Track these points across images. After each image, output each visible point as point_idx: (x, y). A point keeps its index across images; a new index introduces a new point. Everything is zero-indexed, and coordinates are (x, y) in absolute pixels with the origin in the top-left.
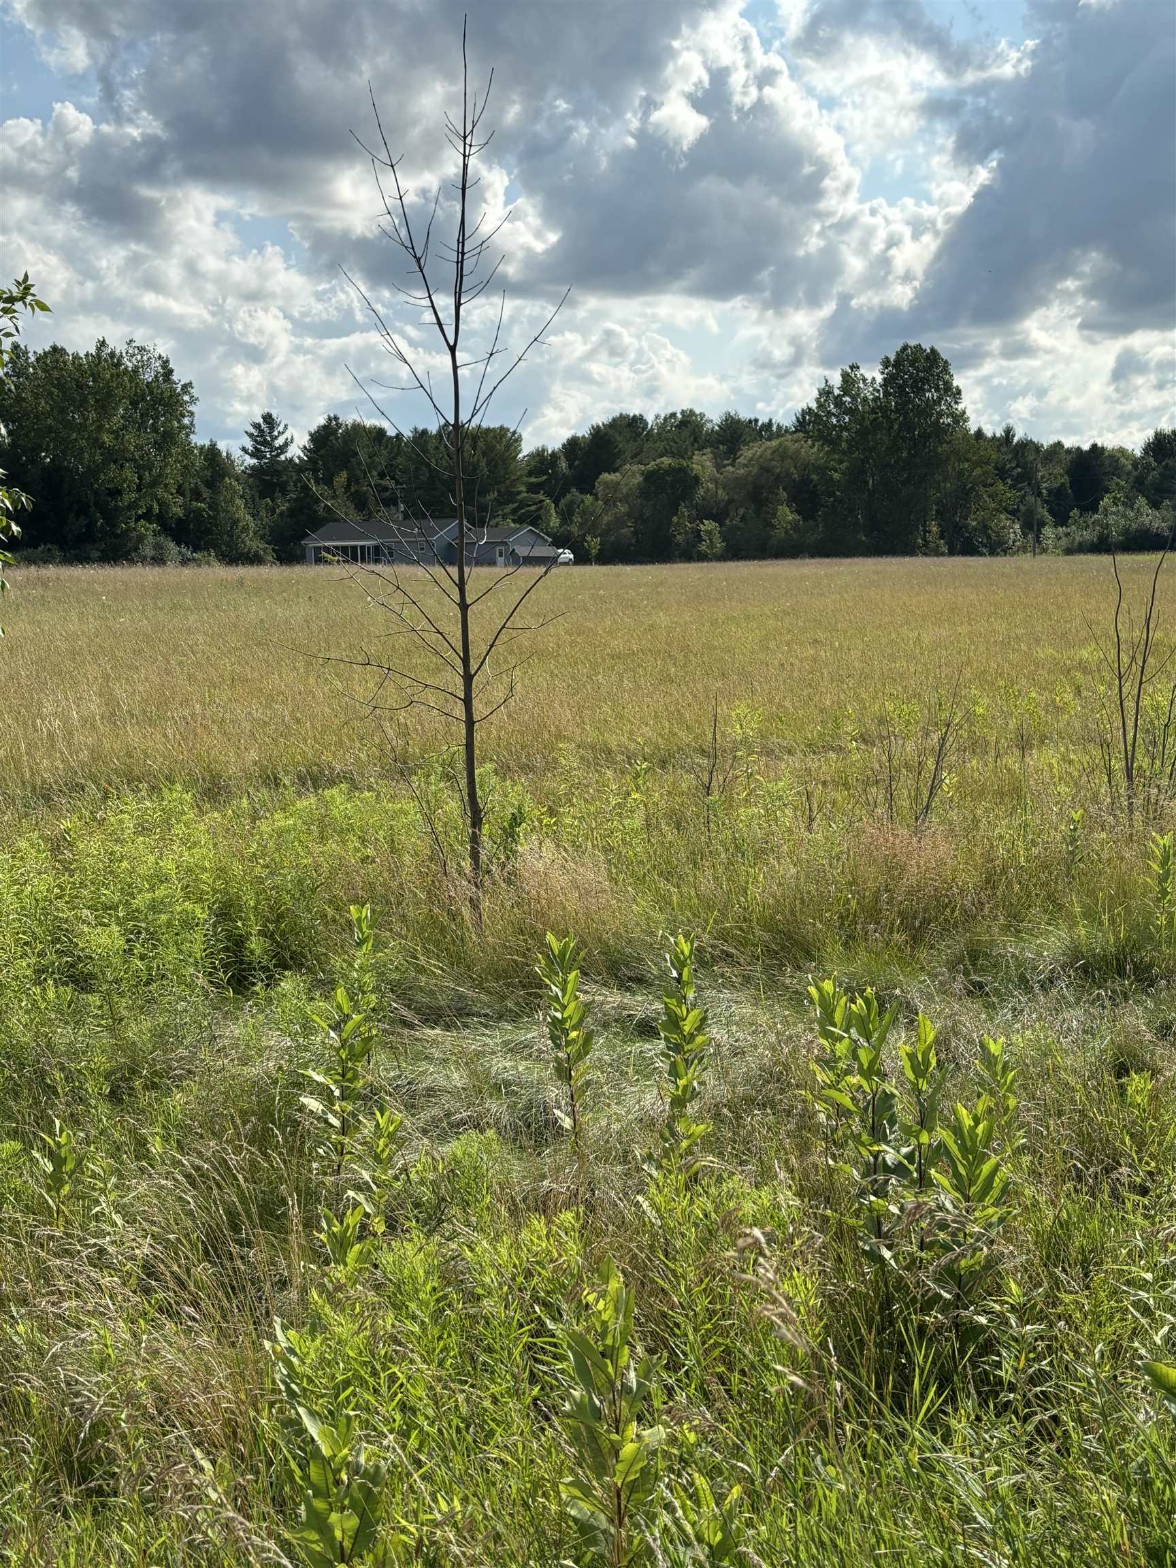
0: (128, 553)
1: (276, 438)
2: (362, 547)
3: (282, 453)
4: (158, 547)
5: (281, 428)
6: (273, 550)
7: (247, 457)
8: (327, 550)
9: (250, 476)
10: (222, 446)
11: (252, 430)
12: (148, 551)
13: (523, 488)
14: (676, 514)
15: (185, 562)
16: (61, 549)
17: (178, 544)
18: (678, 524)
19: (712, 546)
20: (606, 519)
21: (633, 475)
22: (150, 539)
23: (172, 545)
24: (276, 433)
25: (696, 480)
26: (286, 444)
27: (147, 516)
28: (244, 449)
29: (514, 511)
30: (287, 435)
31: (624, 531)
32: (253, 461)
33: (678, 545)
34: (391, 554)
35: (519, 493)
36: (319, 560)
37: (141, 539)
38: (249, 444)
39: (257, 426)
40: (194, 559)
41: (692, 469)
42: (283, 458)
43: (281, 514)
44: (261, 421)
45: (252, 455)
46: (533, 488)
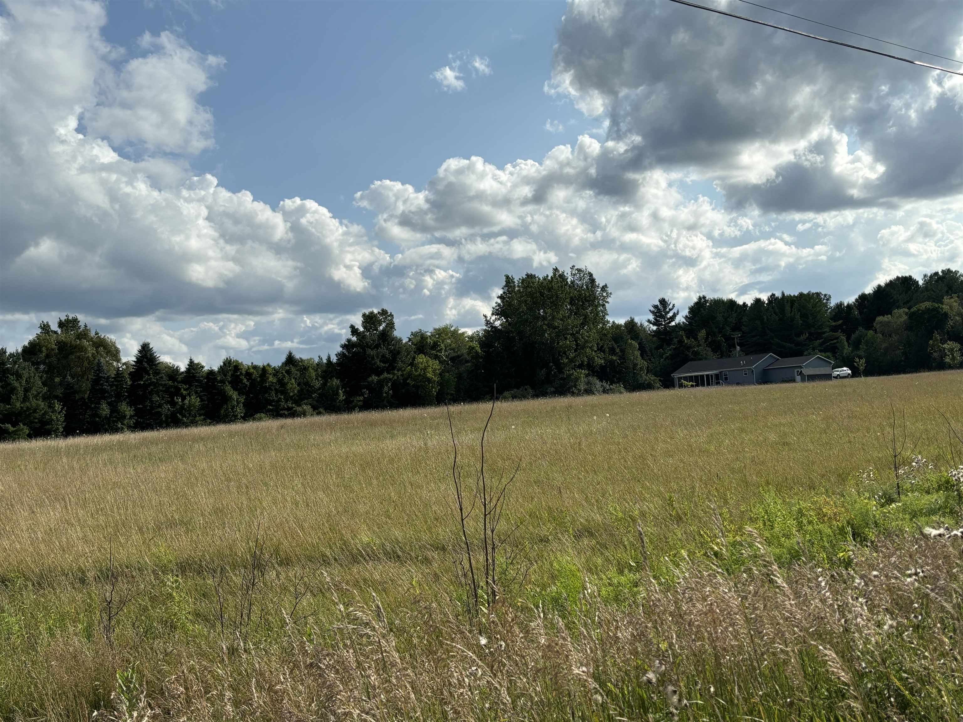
0: (569, 388)
1: (668, 312)
2: (707, 376)
3: (672, 321)
4: (588, 383)
5: (671, 306)
6: (660, 380)
7: (651, 325)
8: (686, 379)
9: (653, 336)
10: (637, 320)
11: (652, 309)
12: (582, 387)
13: (827, 329)
14: (931, 339)
15: (605, 391)
16: (533, 388)
17: (601, 381)
18: (933, 345)
19: (954, 358)
20: (884, 346)
21: (900, 316)
22: (583, 379)
23: (598, 382)
24: (668, 310)
25: (946, 315)
26: (675, 315)
27: (581, 366)
28: (649, 321)
29: (821, 345)
30: (675, 310)
31: (898, 352)
32: (655, 328)
33: (935, 359)
34: (726, 379)
35: (824, 333)
36: (681, 386)
37: (577, 379)
38: (651, 317)
39: (656, 307)
40: (611, 389)
41: (942, 309)
42: (673, 324)
43: (667, 357)
44: (658, 303)
45: (654, 324)
46: (834, 329)
